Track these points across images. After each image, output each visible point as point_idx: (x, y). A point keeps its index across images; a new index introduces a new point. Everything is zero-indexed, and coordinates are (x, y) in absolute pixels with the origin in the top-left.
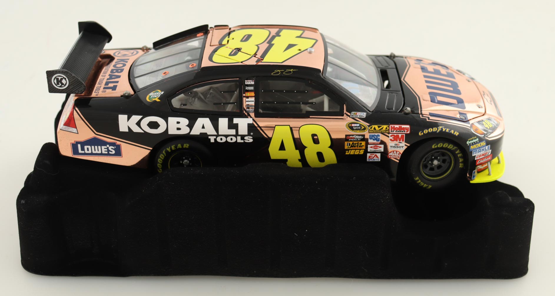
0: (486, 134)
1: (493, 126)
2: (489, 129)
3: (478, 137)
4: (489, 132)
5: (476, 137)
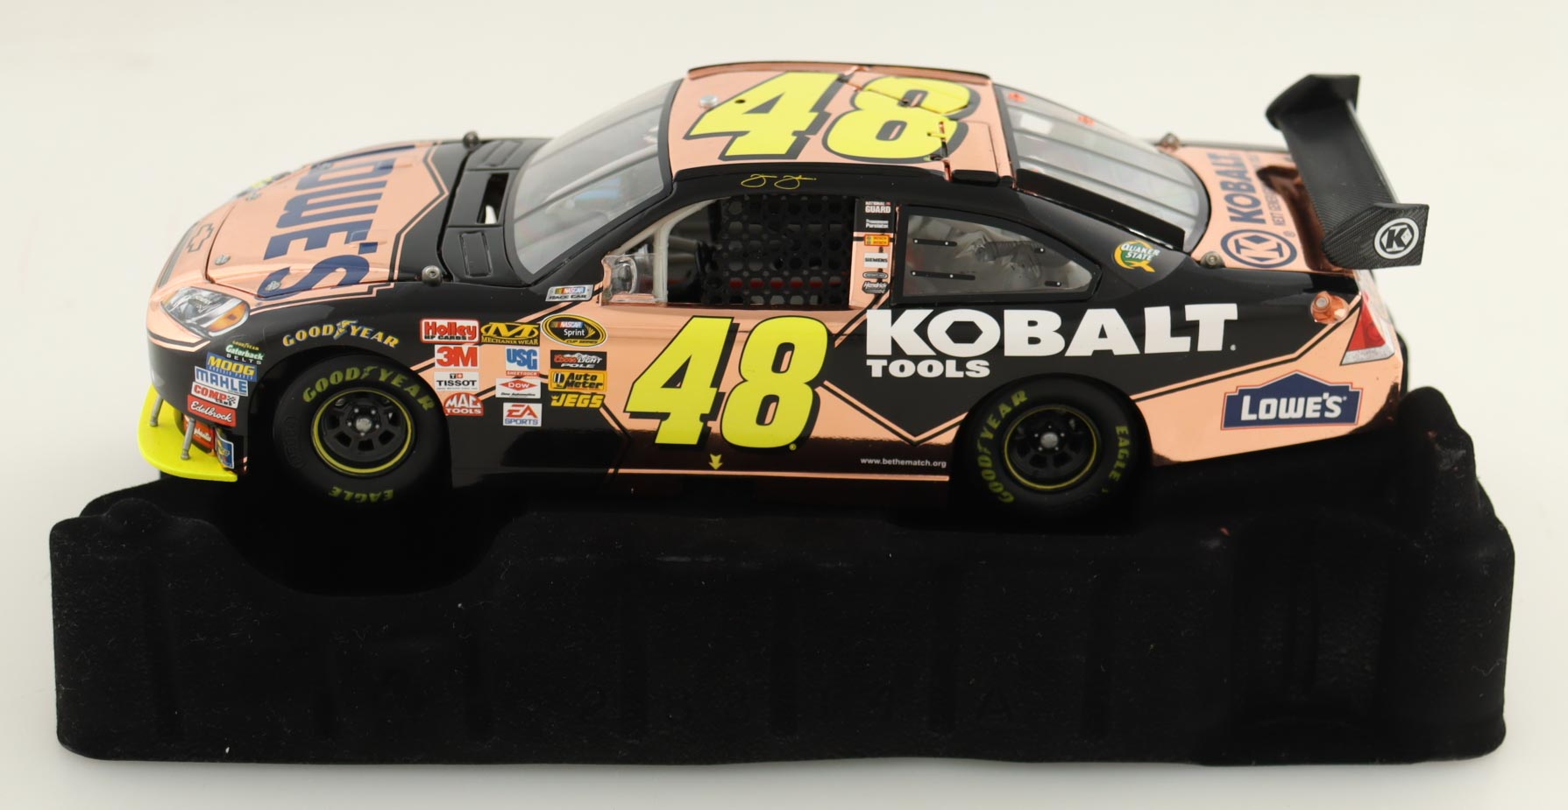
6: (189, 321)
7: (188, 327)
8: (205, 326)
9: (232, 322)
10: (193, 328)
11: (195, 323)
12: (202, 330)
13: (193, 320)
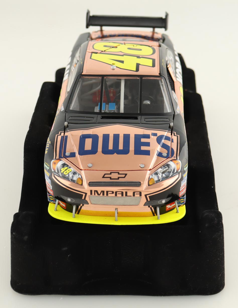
0: (56, 172)
1: (67, 175)
2: (61, 173)
3: (50, 167)
4: (59, 174)
5: (49, 166)
6: (170, 175)
7: (172, 176)
8: (175, 171)
9: (179, 164)
10: (173, 175)
11: (173, 174)
12: (176, 173)
13: (171, 174)
